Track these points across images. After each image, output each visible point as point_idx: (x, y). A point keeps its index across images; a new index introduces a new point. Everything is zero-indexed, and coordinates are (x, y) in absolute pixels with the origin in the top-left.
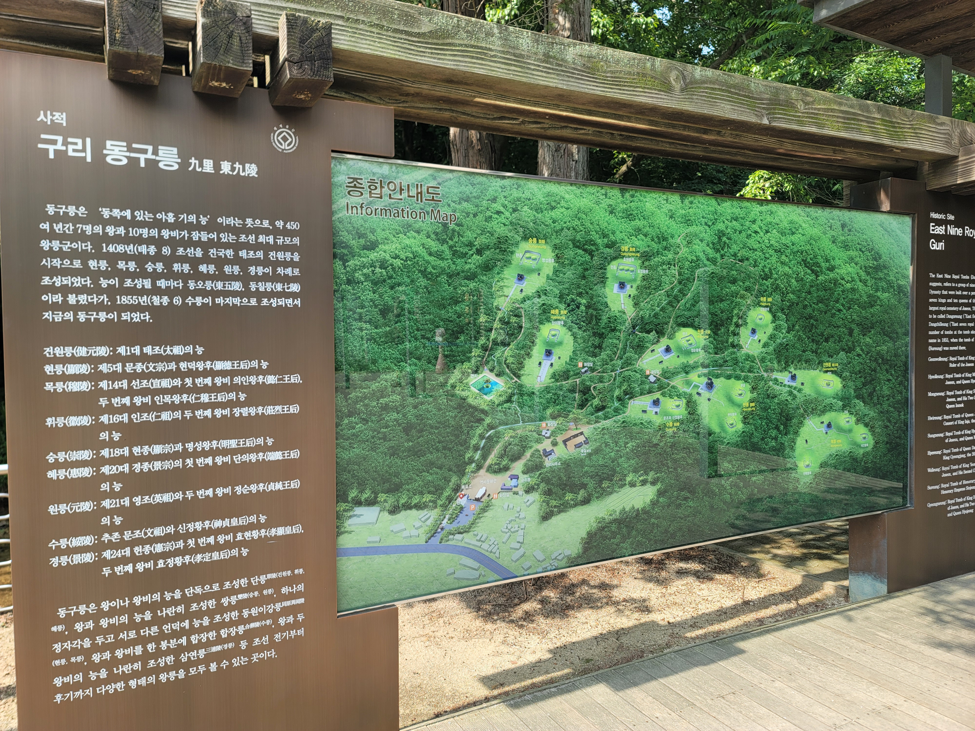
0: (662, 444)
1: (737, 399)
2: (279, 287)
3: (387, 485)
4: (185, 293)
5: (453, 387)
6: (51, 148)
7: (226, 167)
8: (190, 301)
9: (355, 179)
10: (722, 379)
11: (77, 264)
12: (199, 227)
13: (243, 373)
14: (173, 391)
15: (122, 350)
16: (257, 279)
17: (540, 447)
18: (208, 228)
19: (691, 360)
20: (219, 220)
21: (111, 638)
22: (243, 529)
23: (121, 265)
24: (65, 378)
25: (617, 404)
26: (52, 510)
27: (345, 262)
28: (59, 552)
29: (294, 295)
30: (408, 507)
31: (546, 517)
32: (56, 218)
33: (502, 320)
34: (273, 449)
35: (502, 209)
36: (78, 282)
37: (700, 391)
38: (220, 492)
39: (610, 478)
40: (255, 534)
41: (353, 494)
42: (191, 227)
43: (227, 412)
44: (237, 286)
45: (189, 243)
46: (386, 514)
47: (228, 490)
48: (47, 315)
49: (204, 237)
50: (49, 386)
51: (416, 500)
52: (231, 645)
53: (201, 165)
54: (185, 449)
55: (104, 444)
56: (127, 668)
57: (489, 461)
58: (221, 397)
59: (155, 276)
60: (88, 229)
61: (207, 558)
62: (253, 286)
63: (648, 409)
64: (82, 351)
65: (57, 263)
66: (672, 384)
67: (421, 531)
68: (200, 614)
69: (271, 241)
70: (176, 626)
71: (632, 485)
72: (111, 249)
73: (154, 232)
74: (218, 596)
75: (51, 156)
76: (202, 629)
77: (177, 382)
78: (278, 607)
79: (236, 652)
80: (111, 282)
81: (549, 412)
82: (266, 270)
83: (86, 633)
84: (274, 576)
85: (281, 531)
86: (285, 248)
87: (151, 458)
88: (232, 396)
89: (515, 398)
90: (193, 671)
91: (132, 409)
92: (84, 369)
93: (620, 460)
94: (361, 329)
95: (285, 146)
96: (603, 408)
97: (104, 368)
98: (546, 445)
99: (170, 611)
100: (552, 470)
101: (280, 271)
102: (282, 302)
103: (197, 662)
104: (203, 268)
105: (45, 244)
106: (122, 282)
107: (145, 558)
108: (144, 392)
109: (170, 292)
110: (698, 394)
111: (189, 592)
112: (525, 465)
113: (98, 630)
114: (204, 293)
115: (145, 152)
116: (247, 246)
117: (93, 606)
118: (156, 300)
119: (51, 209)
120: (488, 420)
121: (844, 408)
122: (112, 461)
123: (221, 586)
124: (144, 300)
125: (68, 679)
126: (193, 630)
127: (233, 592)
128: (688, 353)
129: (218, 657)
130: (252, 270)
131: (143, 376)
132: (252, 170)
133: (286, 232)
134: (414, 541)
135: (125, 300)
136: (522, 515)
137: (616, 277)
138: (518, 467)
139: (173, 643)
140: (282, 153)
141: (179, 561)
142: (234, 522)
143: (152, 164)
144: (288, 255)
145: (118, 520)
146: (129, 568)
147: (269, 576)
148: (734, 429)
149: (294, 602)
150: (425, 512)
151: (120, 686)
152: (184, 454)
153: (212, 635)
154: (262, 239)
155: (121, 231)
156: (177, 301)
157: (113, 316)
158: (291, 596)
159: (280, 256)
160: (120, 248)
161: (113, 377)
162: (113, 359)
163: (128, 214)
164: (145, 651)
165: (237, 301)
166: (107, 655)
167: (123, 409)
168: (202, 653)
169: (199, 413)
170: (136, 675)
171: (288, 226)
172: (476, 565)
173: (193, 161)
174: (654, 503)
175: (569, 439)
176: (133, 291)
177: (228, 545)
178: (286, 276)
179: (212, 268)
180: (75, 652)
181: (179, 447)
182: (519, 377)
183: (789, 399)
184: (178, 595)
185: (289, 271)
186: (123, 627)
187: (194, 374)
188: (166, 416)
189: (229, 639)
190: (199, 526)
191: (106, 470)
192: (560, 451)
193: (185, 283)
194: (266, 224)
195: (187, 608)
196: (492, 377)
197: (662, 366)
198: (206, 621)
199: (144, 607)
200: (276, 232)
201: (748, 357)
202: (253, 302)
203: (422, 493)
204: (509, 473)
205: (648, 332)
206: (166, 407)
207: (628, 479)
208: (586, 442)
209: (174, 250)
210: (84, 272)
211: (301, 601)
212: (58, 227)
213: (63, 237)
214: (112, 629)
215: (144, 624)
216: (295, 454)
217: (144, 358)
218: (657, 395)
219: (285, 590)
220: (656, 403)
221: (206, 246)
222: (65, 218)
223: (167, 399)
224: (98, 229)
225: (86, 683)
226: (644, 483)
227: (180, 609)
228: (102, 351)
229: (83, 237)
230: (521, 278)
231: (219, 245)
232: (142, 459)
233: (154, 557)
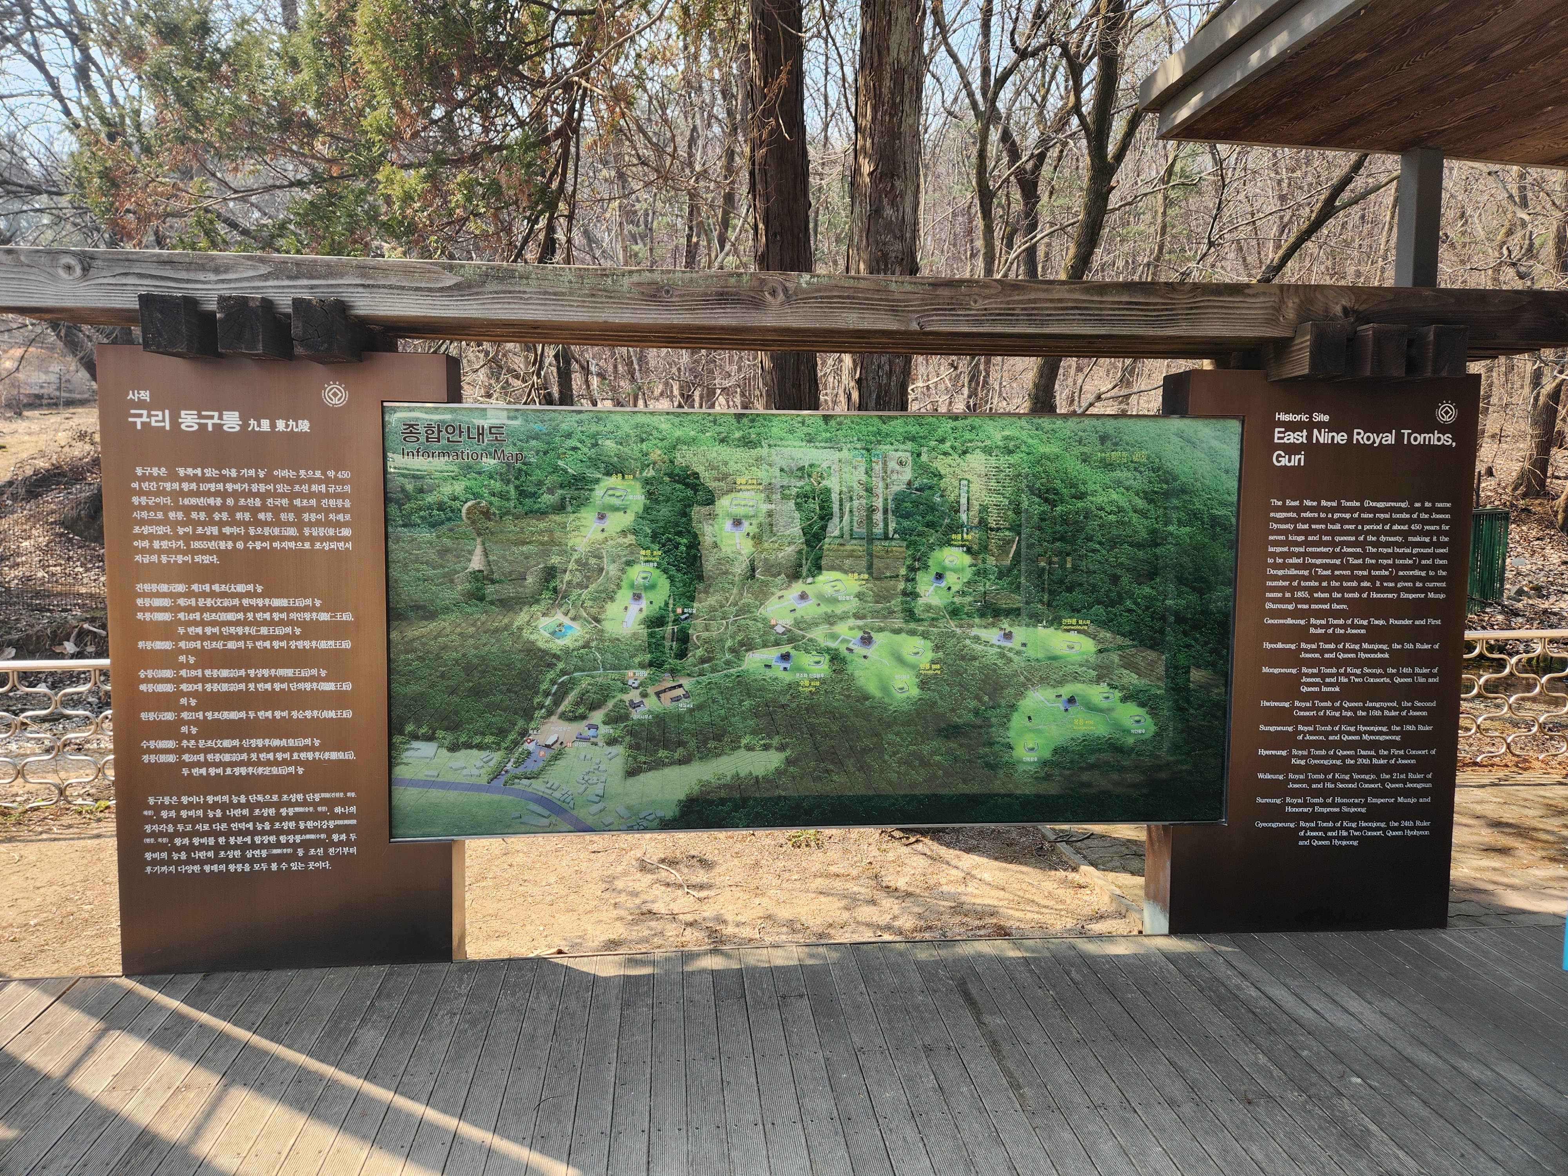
0: (794, 705)
1: (911, 659)
2: (331, 532)
3: (445, 723)
4: (247, 538)
5: (520, 629)
6: (138, 421)
7: (281, 425)
8: (250, 545)
9: (411, 426)
10: (887, 634)
11: (160, 515)
12: (258, 480)
13: (298, 610)
14: (237, 623)
15: (195, 587)
16: (310, 524)
17: (626, 698)
18: (265, 481)
19: (839, 610)
20: (275, 473)
21: (189, 828)
22: (299, 750)
23: (194, 515)
24: (152, 609)
25: (728, 656)
26: (144, 716)
27: (400, 506)
28: (149, 751)
29: (345, 539)
30: (468, 746)
31: (632, 773)
32: (144, 478)
33: (577, 562)
34: (326, 679)
35: (579, 445)
36: (160, 530)
37: (851, 646)
38: (278, 714)
39: (718, 738)
40: (310, 756)
41: (410, 728)
42: (250, 480)
43: (284, 644)
44: (292, 531)
45: (250, 494)
46: (445, 751)
47: (285, 714)
48: (138, 558)
49: (263, 488)
50: (140, 616)
51: (477, 740)
52: (290, 851)
53: (259, 425)
54: (248, 675)
55: (183, 666)
56: (202, 855)
57: (562, 708)
58: (280, 631)
59: (221, 524)
60: (168, 486)
61: (267, 771)
62: (306, 531)
63: (773, 663)
64: (164, 588)
65: (144, 514)
66: (809, 636)
67: (483, 771)
68: (262, 819)
69: (324, 490)
70: (243, 826)
71: (750, 748)
72: (186, 502)
73: (220, 486)
74: (278, 805)
75: (139, 427)
76: (263, 833)
77: (240, 616)
78: (332, 824)
79: (294, 857)
80: (186, 530)
81: (637, 660)
82: (319, 517)
83: (169, 821)
84: (327, 795)
85: (334, 755)
86: (336, 496)
87: (219, 680)
88: (289, 630)
89: (594, 644)
90: (256, 867)
91: (204, 637)
92: (166, 602)
93: (733, 720)
94: (418, 571)
95: (335, 401)
96: (709, 660)
97: (182, 602)
98: (634, 695)
99: (237, 812)
100: (640, 723)
101: (332, 516)
102: (334, 545)
103: (260, 860)
104: (261, 516)
105: (135, 500)
106: (194, 530)
107: (216, 765)
108: (213, 623)
109: (233, 538)
110: (850, 650)
111: (253, 798)
112: (607, 715)
113: (178, 820)
114: (262, 538)
115: (212, 417)
116: (301, 495)
117: (175, 798)
118: (222, 545)
119: (139, 471)
120: (561, 665)
121: (1099, 679)
122: (190, 680)
123: (280, 797)
124: (212, 545)
125: (156, 855)
126: (255, 833)
127: (289, 804)
128: (833, 601)
129: (279, 859)
130: (306, 517)
131: (212, 610)
132: (304, 426)
133: (337, 481)
134: (474, 780)
135: (196, 545)
136: (603, 767)
137: (728, 515)
138: (597, 717)
139: (240, 840)
140: (334, 409)
141: (243, 771)
142: (291, 742)
143: (218, 427)
144: (340, 502)
145: (194, 730)
146: (203, 771)
147: (323, 795)
148: (905, 695)
149: (347, 822)
150: (487, 753)
151: (197, 868)
152: (247, 679)
153: (273, 839)
154: (315, 488)
155: (194, 486)
156: (240, 545)
157: (188, 558)
158: (343, 816)
159: (332, 503)
160: (193, 501)
161: (189, 609)
162: (189, 594)
163: (199, 471)
164: (217, 842)
165: (292, 545)
166: (186, 841)
167: (196, 637)
168: (264, 853)
169: (259, 644)
170: (209, 861)
171: (339, 475)
172: (546, 813)
173: (252, 422)
174: (779, 772)
175: (664, 691)
176: (203, 537)
177: (285, 763)
178: (338, 521)
179: (269, 516)
180: (162, 834)
181: (242, 672)
182: (598, 621)
183: (1000, 662)
184: (243, 799)
185: (340, 517)
186: (197, 820)
187: (255, 609)
188: (232, 645)
189: (287, 845)
190: (260, 743)
191: (184, 687)
192: (652, 703)
193: (247, 529)
194: (318, 474)
195: (251, 812)
196: (567, 621)
197: (794, 615)
198: (267, 826)
199: (215, 806)
200: (327, 481)
201: (929, 608)
202: (307, 545)
203: (483, 734)
204: (585, 723)
205: (775, 576)
206: (231, 637)
207: (744, 742)
208: (687, 696)
209: (237, 501)
210: (165, 522)
211: (354, 822)
212: (145, 486)
213: (148, 494)
214: (189, 820)
215: (215, 820)
216: (347, 686)
217: (213, 594)
218: (787, 648)
219: (338, 810)
220: (786, 657)
221: (263, 496)
222: (150, 478)
223: (232, 630)
224: (176, 486)
225: (170, 862)
226: (766, 747)
227: (246, 812)
228: (180, 588)
229: (163, 493)
230: (602, 517)
231: (276, 495)
232: (212, 680)
233: (225, 765)
